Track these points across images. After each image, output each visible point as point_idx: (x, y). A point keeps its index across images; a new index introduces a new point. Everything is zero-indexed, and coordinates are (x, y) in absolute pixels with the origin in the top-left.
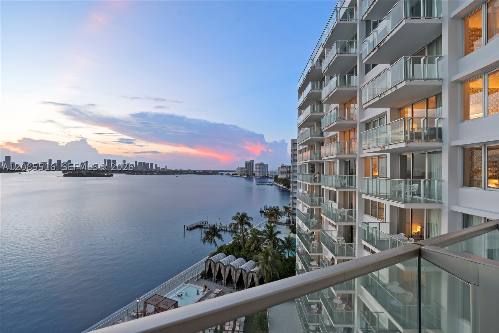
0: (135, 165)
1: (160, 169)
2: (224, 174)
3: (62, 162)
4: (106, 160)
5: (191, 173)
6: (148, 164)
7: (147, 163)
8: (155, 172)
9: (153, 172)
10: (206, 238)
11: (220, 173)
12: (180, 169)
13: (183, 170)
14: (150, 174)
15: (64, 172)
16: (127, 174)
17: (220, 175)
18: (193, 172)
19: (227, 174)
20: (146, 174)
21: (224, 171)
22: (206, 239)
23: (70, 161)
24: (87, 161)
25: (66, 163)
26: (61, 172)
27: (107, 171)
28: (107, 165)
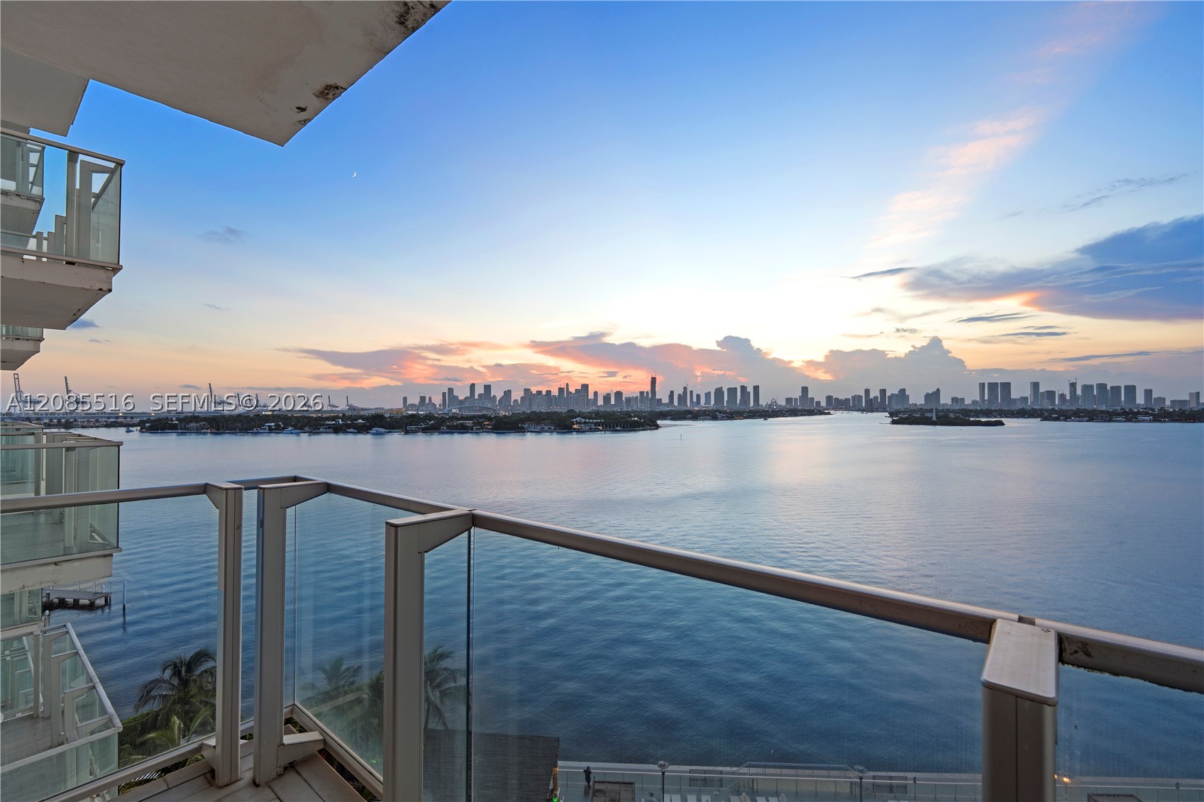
0: (1071, 393)
1: (1168, 403)
3: (888, 394)
4: (983, 384)
6: (1116, 389)
7: (1112, 388)
8: (1146, 414)
9: (1139, 413)
14: (1126, 421)
15: (891, 415)
16: (1045, 419)
20: (1110, 421)
23: (903, 391)
24: (938, 390)
25: (896, 395)
26: (887, 414)
27: (988, 413)
28: (986, 398)
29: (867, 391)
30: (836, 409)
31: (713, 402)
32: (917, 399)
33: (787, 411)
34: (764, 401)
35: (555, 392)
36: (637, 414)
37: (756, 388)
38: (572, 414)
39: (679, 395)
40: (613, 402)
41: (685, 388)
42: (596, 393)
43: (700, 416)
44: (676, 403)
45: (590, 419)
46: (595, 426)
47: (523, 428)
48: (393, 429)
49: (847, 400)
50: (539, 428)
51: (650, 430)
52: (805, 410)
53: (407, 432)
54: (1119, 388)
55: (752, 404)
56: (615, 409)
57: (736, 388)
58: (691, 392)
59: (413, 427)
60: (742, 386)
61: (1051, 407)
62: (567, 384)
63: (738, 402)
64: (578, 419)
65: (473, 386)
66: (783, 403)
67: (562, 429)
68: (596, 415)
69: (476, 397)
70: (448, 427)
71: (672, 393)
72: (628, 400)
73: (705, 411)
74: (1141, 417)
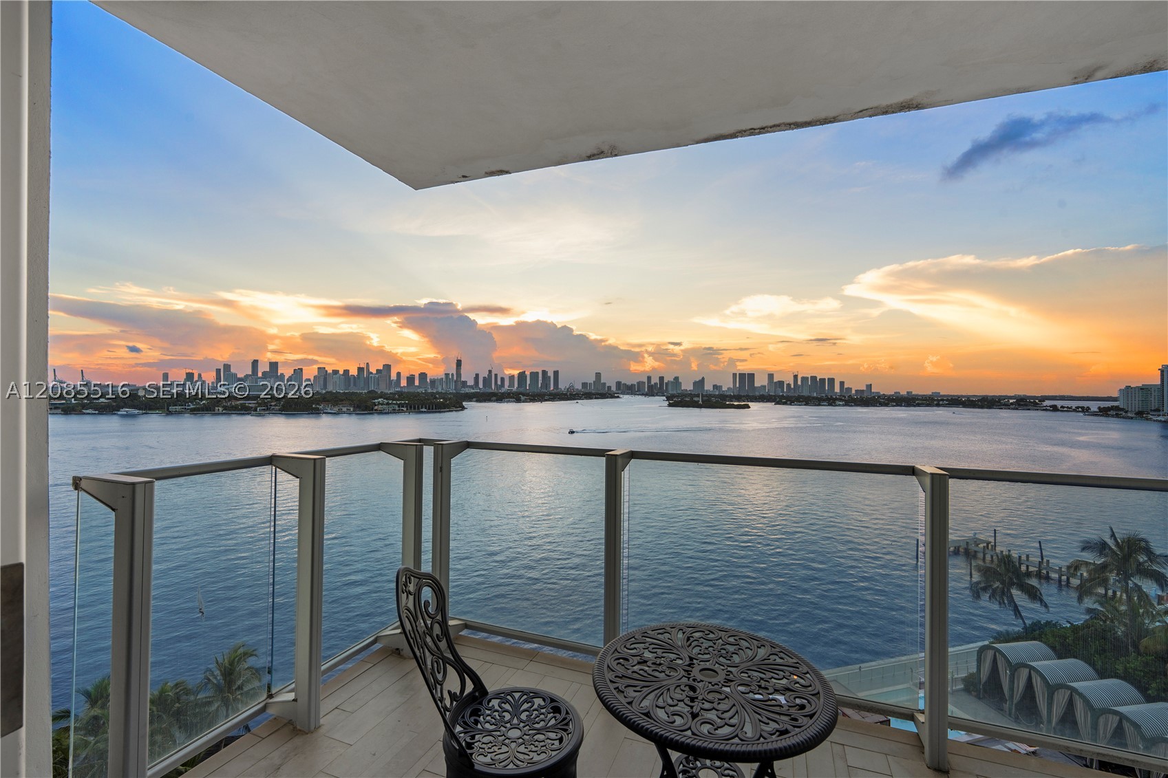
0: (794, 383)
1: (853, 392)
2: (1062, 407)
3: (666, 381)
4: (736, 374)
5: (941, 403)
6: (823, 380)
7: (820, 379)
8: (841, 400)
9: (836, 399)
10: (983, 585)
11: (1047, 403)
12: (908, 392)
13: (917, 395)
14: (829, 405)
15: (668, 399)
16: (777, 403)
17: (1046, 410)
18: (947, 400)
19: (1078, 408)
20: (819, 405)
21: (1062, 398)
22: (985, 589)
23: (676, 379)
24: (703, 378)
25: (672, 382)
26: (664, 398)
27: (738, 398)
28: (738, 386)
29: (649, 378)
30: (623, 393)
31: (516, 385)
32: (687, 386)
33: (583, 395)
34: (563, 386)
35: (354, 372)
36: (443, 395)
37: (556, 373)
38: (373, 395)
39: (484, 378)
40: (417, 383)
41: (490, 372)
42: (399, 374)
43: (504, 398)
44: (481, 385)
45: (393, 400)
46: (399, 407)
47: (318, 409)
48: (150, 409)
49: (633, 386)
50: (336, 409)
51: (456, 411)
52: (598, 394)
53: (169, 413)
54: (825, 379)
55: (552, 388)
56: (419, 390)
57: (538, 373)
58: (496, 375)
59: (178, 408)
60: (543, 371)
61: (781, 394)
62: (367, 363)
63: (540, 386)
64: (380, 400)
65: (255, 363)
66: (579, 387)
67: (363, 411)
68: (399, 396)
69: (260, 375)
70: (225, 408)
71: (477, 375)
72: (433, 382)
73: (509, 394)
74: (838, 403)
